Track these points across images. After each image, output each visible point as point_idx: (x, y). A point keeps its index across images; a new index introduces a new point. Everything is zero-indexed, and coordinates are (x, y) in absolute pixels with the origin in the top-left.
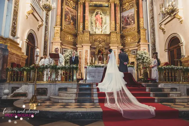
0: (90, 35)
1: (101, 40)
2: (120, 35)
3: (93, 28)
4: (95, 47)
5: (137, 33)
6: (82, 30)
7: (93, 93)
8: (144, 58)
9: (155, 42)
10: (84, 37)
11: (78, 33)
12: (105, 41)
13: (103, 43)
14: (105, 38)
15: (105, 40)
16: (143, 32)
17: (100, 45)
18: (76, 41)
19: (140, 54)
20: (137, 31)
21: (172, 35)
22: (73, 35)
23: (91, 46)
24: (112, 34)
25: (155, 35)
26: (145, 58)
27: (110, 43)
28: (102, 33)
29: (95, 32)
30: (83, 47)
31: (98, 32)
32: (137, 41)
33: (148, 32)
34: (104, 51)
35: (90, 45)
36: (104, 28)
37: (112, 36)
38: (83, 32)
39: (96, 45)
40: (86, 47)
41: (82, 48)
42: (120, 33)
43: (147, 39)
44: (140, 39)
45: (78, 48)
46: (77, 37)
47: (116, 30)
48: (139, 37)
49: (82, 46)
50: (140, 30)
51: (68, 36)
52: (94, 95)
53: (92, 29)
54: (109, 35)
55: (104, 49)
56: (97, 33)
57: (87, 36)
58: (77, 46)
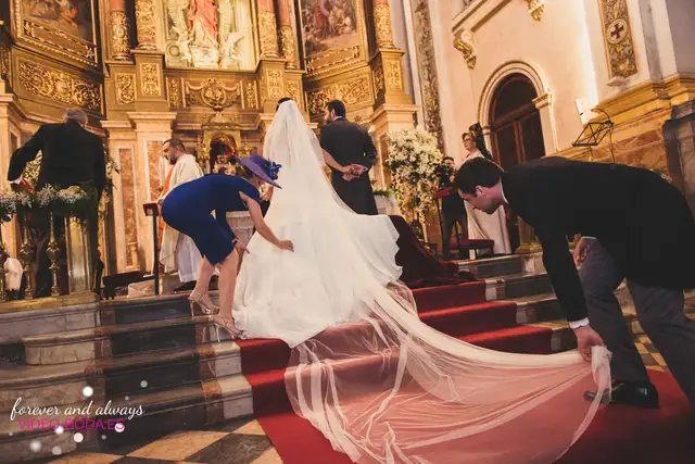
0: (168, 72)
1: (219, 94)
2: (300, 78)
3: (178, 43)
4: (197, 126)
5: (368, 68)
6: (124, 47)
7: (212, 356)
8: (417, 156)
9: (437, 102)
10: (138, 81)
11: (105, 61)
12: (237, 101)
13: (232, 111)
14: (239, 87)
15: (240, 96)
16: (393, 62)
17: (219, 118)
18: (97, 102)
19: (400, 145)
20: (368, 60)
21: (503, 70)
22: (83, 70)
23: (174, 125)
24: (266, 69)
25: (435, 76)
26: (421, 156)
27: (261, 110)
28: (225, 67)
29: (192, 65)
30: (134, 126)
31: (204, 61)
32: (371, 100)
33: (409, 65)
34: (239, 144)
35: (172, 116)
36: (227, 46)
37: (269, 79)
38: (132, 57)
39: (198, 120)
40: (153, 126)
41: (130, 135)
42: (299, 67)
43: (407, 91)
44: (382, 92)
45: (112, 136)
46: (103, 83)
47: (281, 52)
48: (377, 84)
49: (132, 121)
50: (379, 53)
51: (49, 75)
52: (221, 366)
53: (174, 51)
54: (256, 75)
55: (237, 135)
56: (197, 65)
57: (150, 76)
58: (105, 124)
